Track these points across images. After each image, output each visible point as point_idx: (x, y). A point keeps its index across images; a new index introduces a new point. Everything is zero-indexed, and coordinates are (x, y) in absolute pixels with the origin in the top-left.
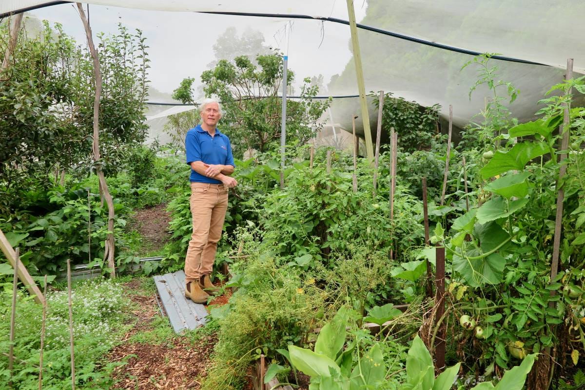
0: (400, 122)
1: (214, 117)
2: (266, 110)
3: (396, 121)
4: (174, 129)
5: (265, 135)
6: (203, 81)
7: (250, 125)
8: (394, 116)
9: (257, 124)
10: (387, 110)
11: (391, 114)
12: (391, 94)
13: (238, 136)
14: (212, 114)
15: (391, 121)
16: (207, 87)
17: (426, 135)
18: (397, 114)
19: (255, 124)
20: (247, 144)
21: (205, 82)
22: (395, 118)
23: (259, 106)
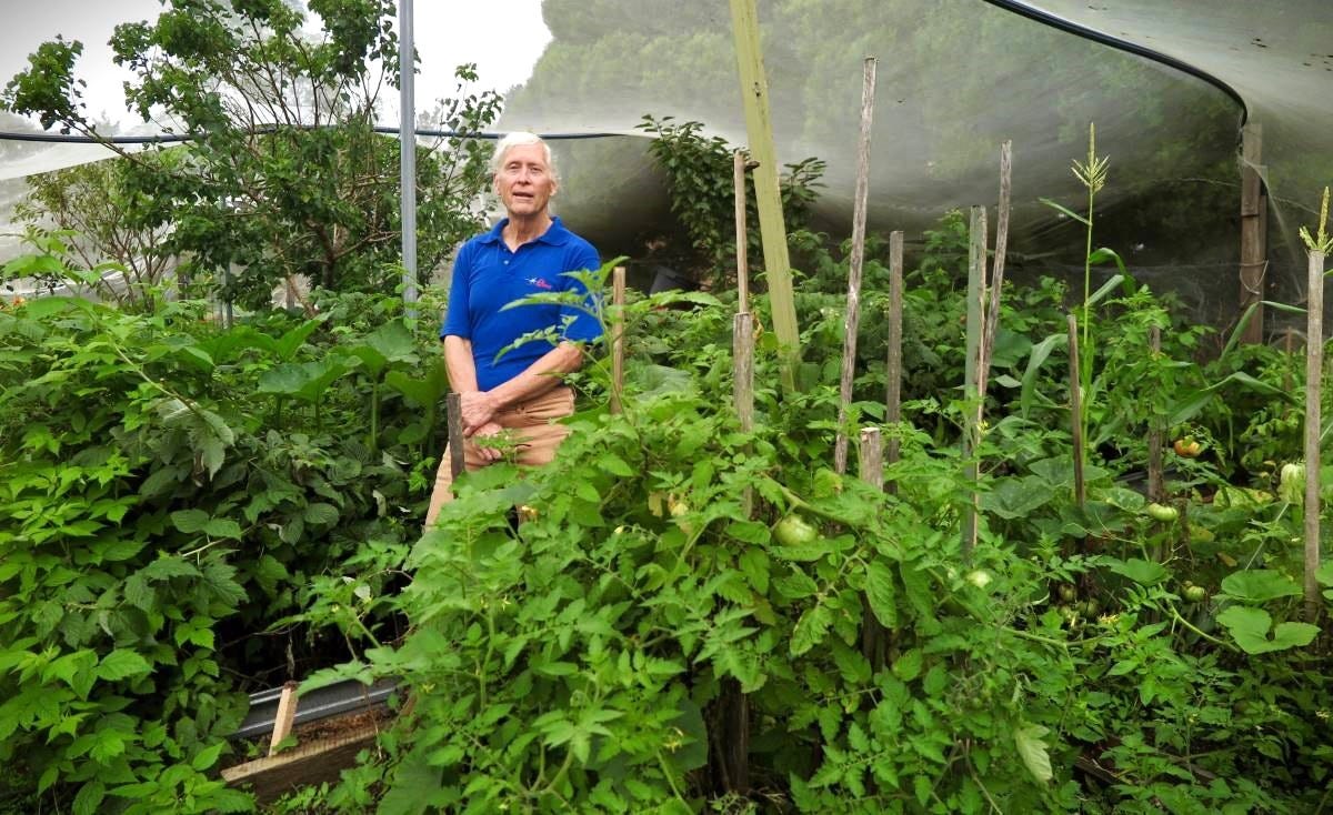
0: (719, 205)
1: (528, 189)
2: (340, 157)
3: (710, 200)
4: (48, 215)
5: (338, 236)
6: (118, 60)
7: (291, 202)
8: (705, 188)
9: (313, 200)
10: (689, 171)
11: (699, 181)
12: (699, 126)
13: (250, 238)
14: (523, 179)
15: (699, 199)
16: (137, 82)
17: (808, 239)
18: (711, 182)
19: (306, 199)
20: (280, 262)
21: (126, 64)
22: (707, 194)
23: (315, 146)
